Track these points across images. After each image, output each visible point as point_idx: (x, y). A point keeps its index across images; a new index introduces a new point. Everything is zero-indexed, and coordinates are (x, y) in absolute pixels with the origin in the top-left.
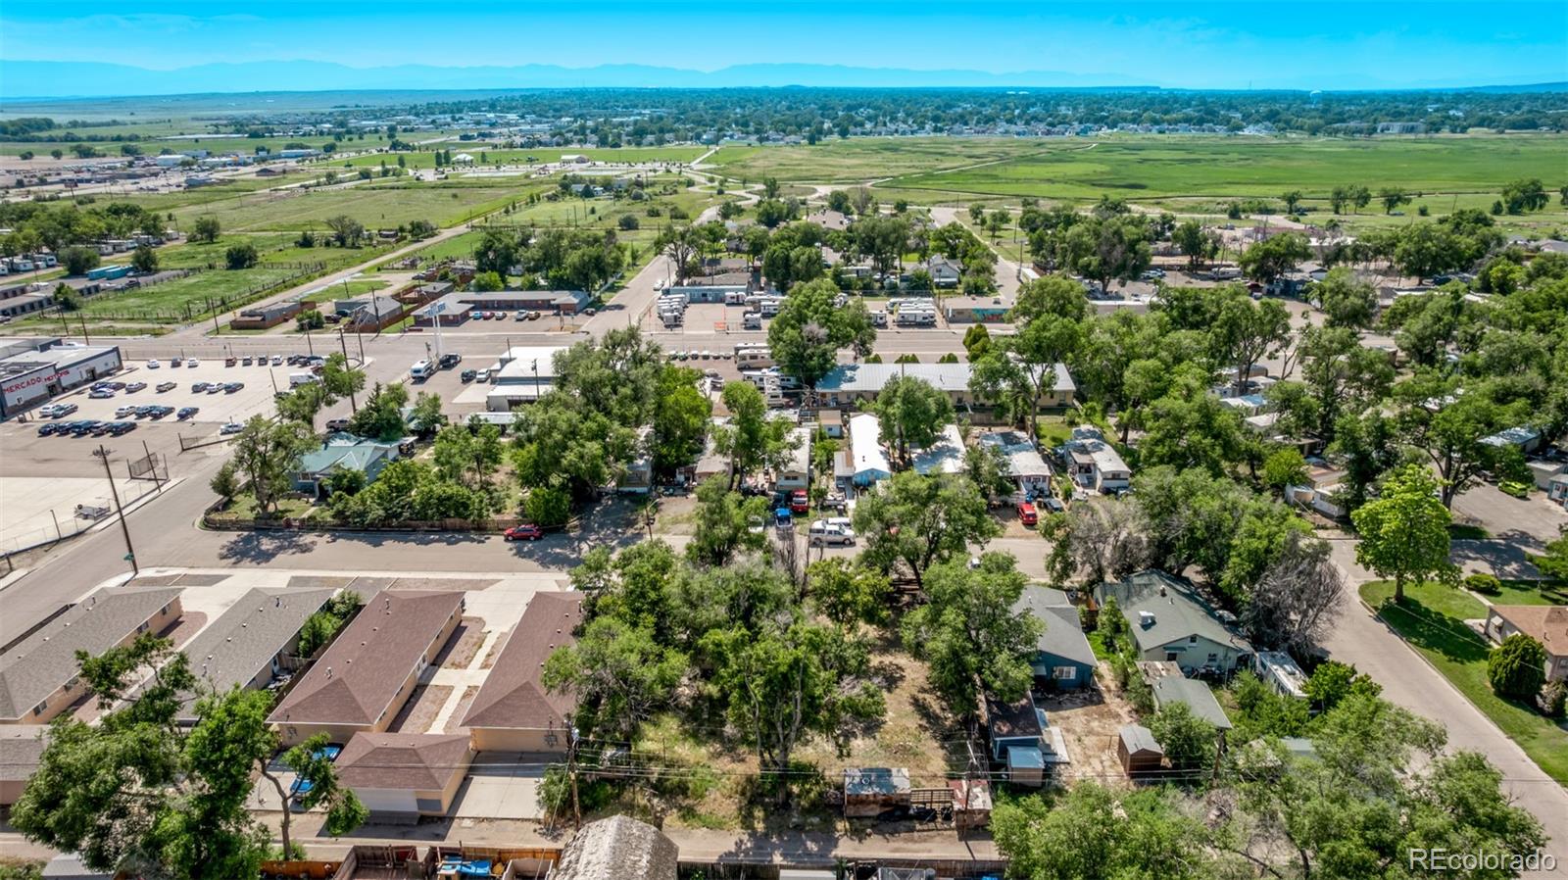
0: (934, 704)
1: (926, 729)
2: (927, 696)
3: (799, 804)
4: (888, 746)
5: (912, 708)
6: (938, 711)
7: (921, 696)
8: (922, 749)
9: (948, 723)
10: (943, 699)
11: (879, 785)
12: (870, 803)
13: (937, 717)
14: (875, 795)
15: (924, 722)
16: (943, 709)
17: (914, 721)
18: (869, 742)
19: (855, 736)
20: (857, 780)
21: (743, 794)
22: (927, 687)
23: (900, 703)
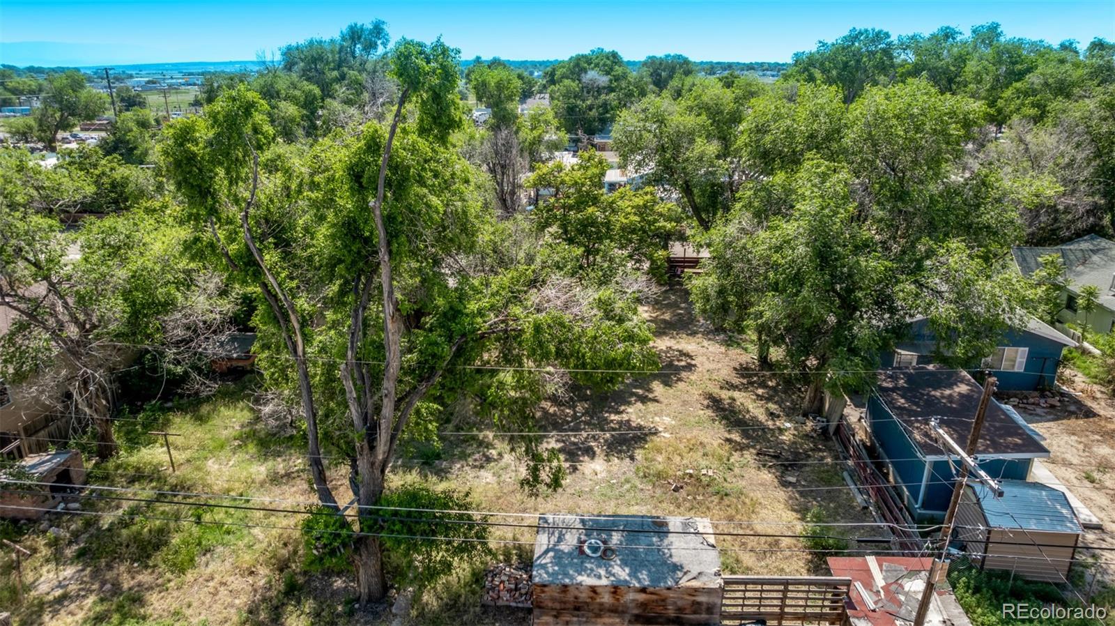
0: (752, 405)
1: (741, 448)
2: (736, 394)
3: (416, 598)
4: (659, 475)
5: (709, 413)
6: (762, 417)
7: (725, 395)
8: (734, 484)
9: (786, 438)
10: (769, 399)
11: (633, 561)
12: (602, 611)
13: (764, 429)
14: (615, 590)
15: (736, 437)
16: (772, 415)
17: (714, 435)
18: (620, 466)
19: (590, 452)
20: (571, 541)
21: (282, 566)
22: (736, 381)
23: (685, 403)
